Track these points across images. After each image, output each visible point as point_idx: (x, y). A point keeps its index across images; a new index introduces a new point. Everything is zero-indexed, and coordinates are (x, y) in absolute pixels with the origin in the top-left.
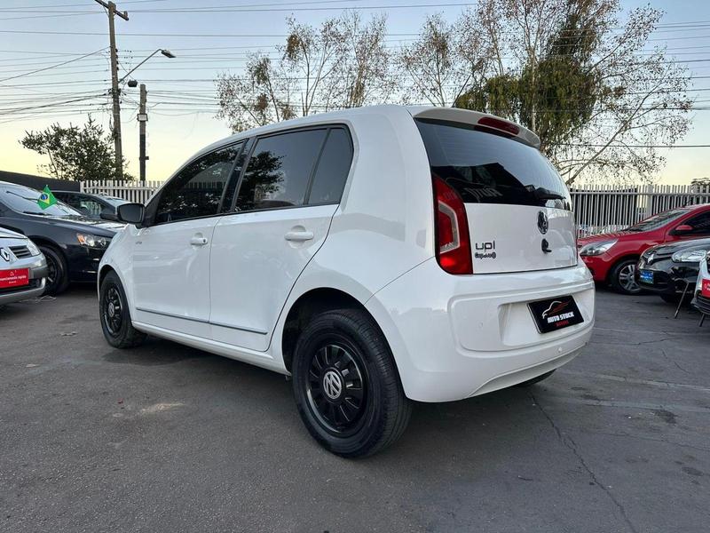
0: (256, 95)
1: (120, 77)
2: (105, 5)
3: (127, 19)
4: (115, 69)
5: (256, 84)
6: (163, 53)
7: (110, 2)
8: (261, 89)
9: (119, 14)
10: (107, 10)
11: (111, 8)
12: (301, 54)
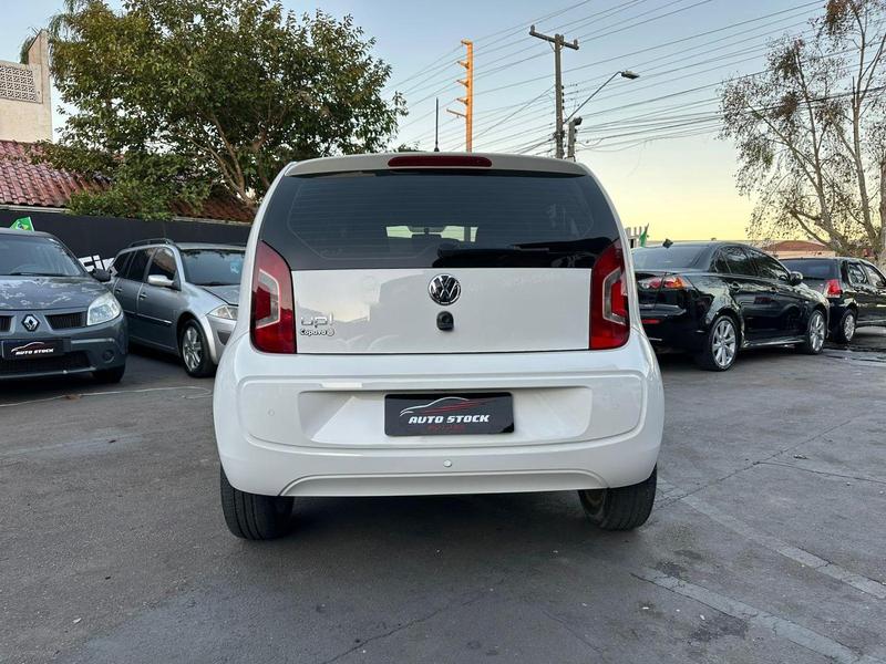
0: (779, 96)
1: (564, 117)
2: (550, 40)
3: (577, 48)
4: (560, 109)
5: (781, 80)
6: (624, 75)
7: (557, 35)
8: (789, 86)
9: (568, 45)
10: (554, 44)
11: (559, 41)
12: (850, 21)
